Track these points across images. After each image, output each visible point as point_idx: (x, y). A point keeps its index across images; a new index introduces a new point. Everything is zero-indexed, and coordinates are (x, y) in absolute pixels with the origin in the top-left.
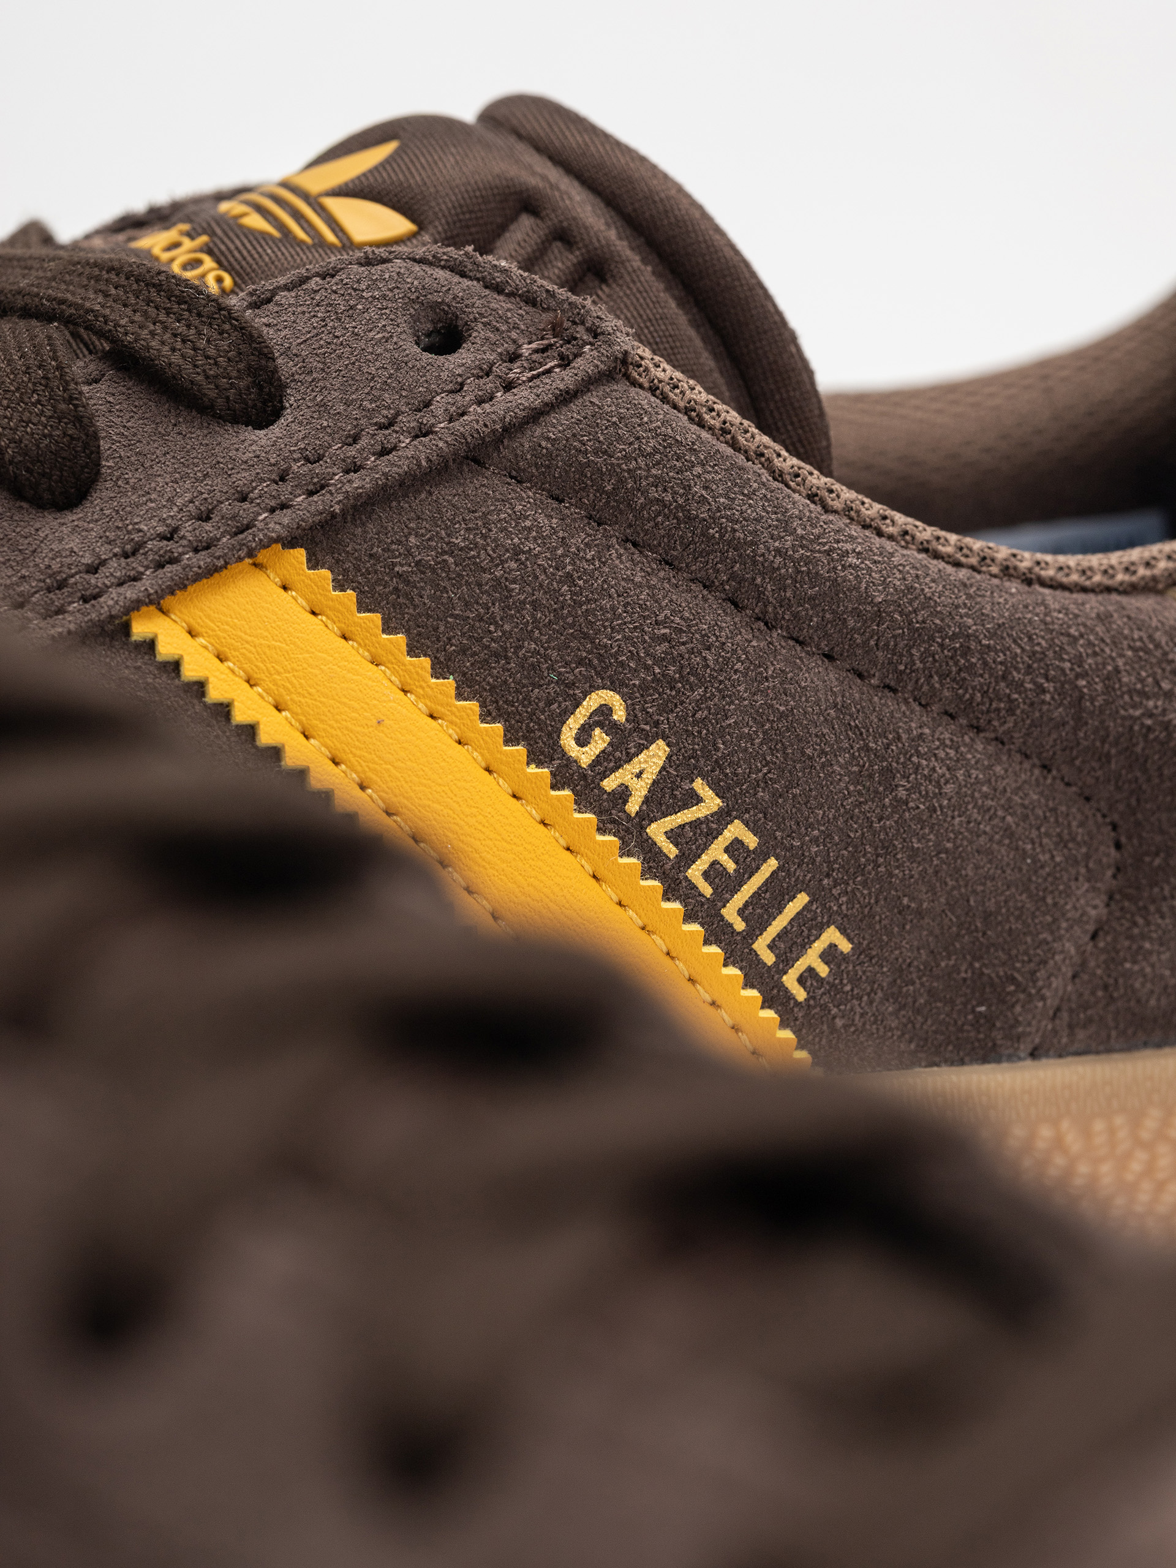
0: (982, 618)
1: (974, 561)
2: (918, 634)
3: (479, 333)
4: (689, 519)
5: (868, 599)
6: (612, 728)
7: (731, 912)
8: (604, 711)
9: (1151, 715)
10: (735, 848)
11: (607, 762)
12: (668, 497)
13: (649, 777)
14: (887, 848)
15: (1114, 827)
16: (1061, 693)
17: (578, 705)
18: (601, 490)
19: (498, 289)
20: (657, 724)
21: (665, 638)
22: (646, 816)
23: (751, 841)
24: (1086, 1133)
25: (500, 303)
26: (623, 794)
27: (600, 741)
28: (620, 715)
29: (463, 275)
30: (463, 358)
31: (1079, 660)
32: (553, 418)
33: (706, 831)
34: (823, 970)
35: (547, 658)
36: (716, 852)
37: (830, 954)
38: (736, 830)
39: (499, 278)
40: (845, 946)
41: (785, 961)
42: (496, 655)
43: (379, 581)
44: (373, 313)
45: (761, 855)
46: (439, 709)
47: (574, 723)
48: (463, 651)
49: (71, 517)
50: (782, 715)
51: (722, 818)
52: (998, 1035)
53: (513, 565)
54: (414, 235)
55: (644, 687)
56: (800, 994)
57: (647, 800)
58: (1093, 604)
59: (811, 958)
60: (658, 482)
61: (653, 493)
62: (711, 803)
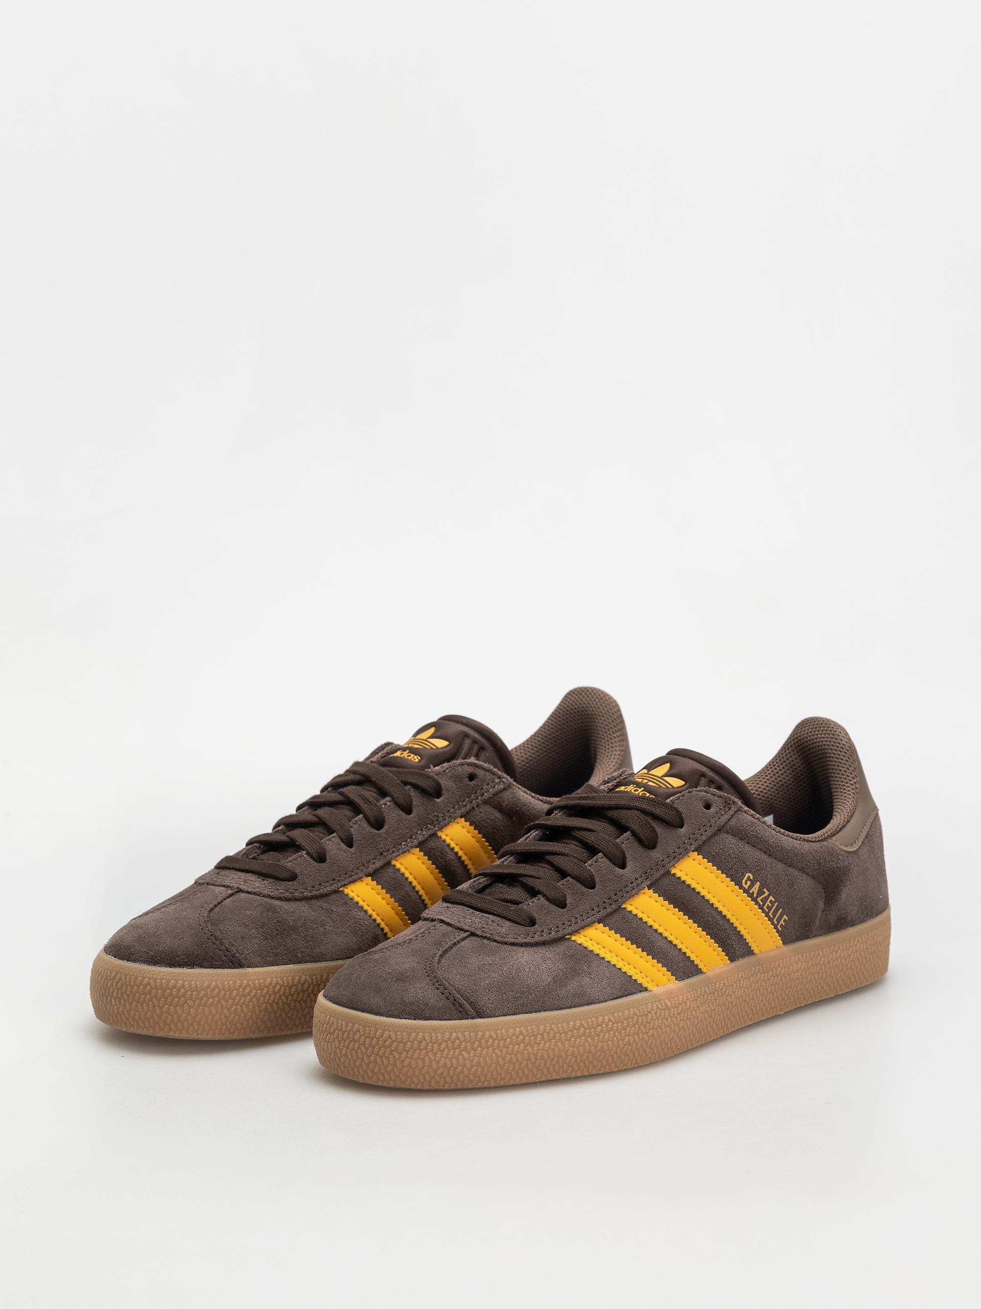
0: (804, 850)
1: (799, 838)
2: (796, 855)
3: (714, 805)
4: (758, 837)
5: (787, 849)
6: (750, 880)
7: (770, 914)
8: (749, 877)
9: (831, 866)
10: (771, 901)
11: (751, 887)
12: (754, 834)
13: (757, 889)
14: (793, 898)
15: (824, 889)
16: (817, 863)
17: (745, 876)
18: (742, 834)
19: (714, 795)
20: (757, 879)
21: (757, 861)
22: (757, 897)
23: (773, 900)
24: (823, 952)
25: (715, 798)
26: (753, 893)
27: (749, 883)
28: (751, 878)
29: (708, 793)
30: (712, 810)
31: (820, 856)
32: (731, 820)
33: (767, 898)
34: (784, 924)
35: (739, 868)
36: (768, 903)
37: (785, 921)
38: (771, 898)
39: (714, 793)
40: (787, 919)
41: (778, 923)
42: (730, 868)
43: (709, 857)
44: (696, 803)
45: (775, 902)
46: (723, 881)
47: (744, 881)
48: (725, 868)
49: (655, 850)
50: (776, 874)
51: (769, 895)
52: (809, 934)
53: (731, 850)
54: (685, 784)
55: (755, 872)
56: (780, 929)
57: (757, 894)
58: (818, 844)
59: (782, 922)
60: (752, 831)
61: (751, 833)
62: (767, 893)
